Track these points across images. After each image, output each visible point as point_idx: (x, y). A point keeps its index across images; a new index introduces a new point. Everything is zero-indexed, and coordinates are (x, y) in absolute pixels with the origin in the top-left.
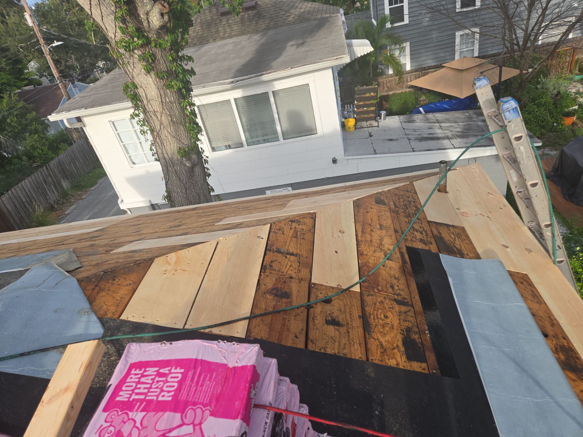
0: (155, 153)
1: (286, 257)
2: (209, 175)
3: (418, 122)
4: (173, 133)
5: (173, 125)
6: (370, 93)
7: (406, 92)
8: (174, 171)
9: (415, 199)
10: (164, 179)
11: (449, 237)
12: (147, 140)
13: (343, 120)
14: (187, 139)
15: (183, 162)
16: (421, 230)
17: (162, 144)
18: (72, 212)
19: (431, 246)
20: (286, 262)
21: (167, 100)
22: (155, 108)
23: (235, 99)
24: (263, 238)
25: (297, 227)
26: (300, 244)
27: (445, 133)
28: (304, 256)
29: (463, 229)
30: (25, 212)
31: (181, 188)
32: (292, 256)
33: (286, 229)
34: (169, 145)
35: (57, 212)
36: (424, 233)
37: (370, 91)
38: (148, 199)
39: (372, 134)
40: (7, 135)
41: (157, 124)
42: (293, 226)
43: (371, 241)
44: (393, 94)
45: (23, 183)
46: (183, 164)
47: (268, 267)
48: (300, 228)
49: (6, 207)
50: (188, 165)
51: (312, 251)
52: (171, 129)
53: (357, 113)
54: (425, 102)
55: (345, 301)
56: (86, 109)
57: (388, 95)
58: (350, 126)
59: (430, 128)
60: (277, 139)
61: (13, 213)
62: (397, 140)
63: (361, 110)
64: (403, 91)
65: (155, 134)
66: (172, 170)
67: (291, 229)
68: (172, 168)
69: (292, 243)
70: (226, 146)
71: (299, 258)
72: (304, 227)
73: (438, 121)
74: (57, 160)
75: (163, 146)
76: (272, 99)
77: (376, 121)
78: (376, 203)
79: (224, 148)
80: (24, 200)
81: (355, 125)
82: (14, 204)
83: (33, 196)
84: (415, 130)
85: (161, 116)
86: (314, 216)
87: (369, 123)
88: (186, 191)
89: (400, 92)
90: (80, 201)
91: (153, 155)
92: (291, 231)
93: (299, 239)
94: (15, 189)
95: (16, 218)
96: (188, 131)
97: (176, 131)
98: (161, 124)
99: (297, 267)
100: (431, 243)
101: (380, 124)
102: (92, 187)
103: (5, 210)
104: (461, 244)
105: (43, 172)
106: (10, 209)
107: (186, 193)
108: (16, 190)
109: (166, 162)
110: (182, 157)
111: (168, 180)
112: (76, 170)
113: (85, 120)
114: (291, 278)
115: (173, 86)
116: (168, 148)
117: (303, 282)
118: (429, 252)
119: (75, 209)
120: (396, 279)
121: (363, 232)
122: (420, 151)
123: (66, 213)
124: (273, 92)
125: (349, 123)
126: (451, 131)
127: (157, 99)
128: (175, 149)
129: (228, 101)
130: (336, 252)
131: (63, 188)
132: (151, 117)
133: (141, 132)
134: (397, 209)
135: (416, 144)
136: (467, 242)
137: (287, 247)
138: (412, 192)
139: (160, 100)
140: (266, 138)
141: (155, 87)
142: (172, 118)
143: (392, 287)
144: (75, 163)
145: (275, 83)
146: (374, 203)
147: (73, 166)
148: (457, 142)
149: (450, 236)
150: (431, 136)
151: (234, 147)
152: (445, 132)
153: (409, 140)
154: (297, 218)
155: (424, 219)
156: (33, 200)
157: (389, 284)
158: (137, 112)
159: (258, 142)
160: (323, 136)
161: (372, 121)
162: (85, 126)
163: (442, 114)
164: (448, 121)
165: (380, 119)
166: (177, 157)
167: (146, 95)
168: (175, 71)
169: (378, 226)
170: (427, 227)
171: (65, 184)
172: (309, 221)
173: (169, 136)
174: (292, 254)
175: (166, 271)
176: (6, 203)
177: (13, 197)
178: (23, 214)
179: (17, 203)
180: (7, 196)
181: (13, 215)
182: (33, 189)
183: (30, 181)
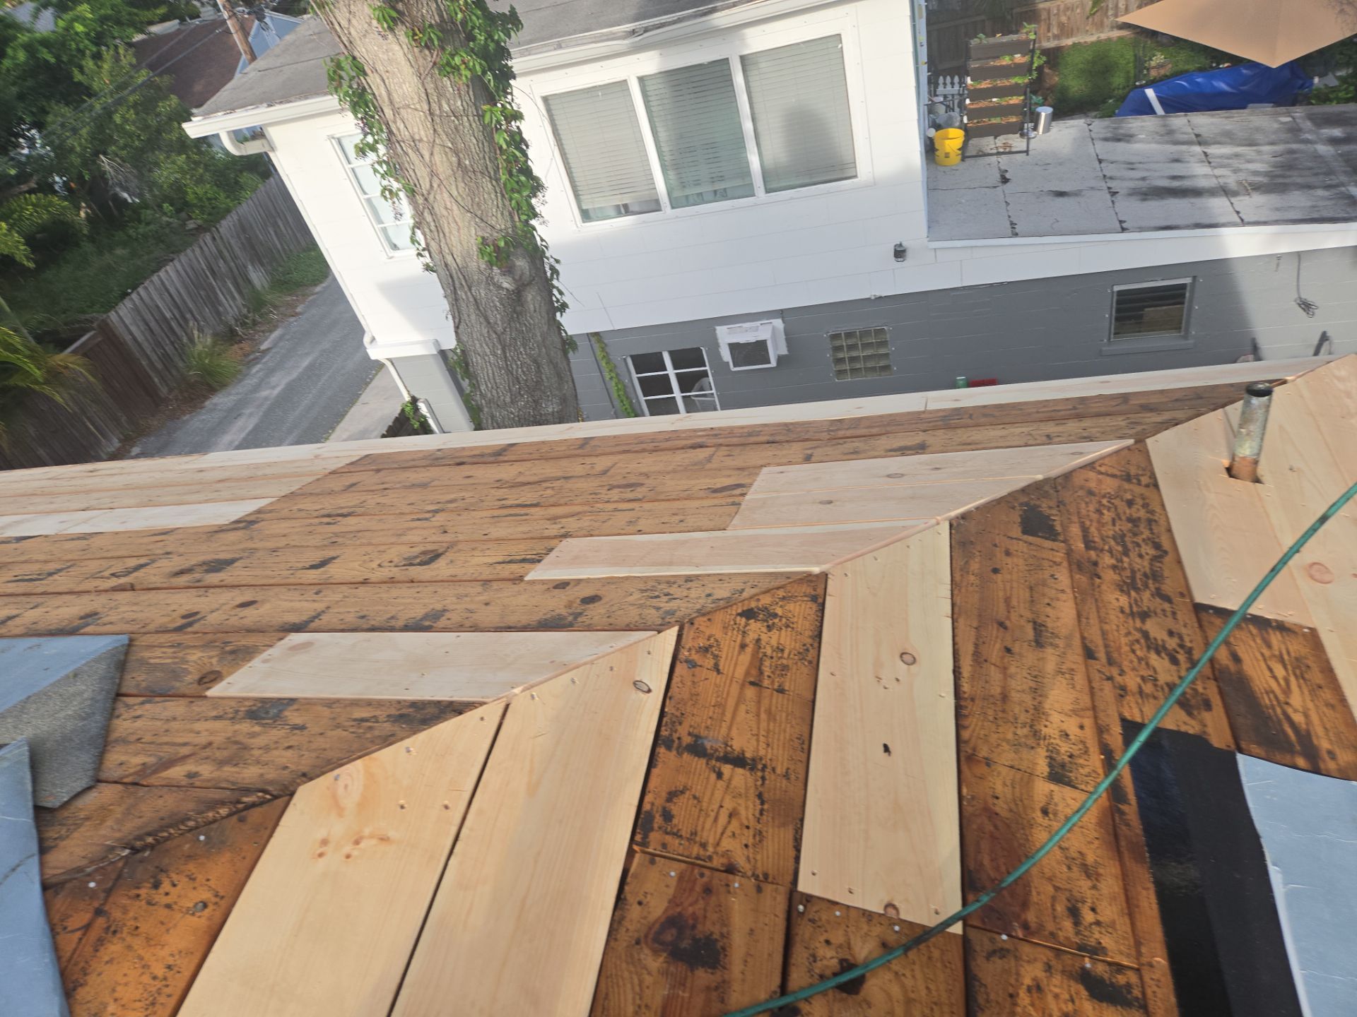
0: (424, 250)
1: (720, 775)
2: (564, 307)
3: (1141, 141)
4: (463, 199)
5: (463, 178)
6: (1011, 54)
7: (1109, 39)
8: (471, 299)
9: (1152, 512)
10: (450, 317)
11: (1268, 673)
12: (398, 215)
13: (932, 133)
14: (502, 214)
15: (492, 278)
16: (1172, 643)
17: (439, 228)
18: (275, 345)
19: (1206, 716)
20: (718, 795)
21: (446, 108)
22: (416, 130)
23: (641, 80)
24: (649, 691)
25: (764, 638)
26: (769, 712)
27: (1216, 177)
28: (779, 771)
29: (1313, 638)
30: (172, 343)
31: (491, 345)
32: (740, 771)
33: (728, 645)
34: (455, 232)
35: (242, 345)
36: (1181, 657)
37: (1012, 48)
38: (432, 338)
39: (1008, 176)
40: (117, 155)
41: (422, 173)
42: (751, 637)
43: (1005, 697)
44: (1074, 44)
45: (162, 274)
46: (494, 284)
47: (658, 820)
48: (774, 642)
49: (131, 334)
50: (505, 285)
51: (806, 747)
52: (458, 188)
53: (972, 114)
54: (1162, 72)
55: (909, 982)
56: (270, 106)
57: (1058, 50)
58: (948, 150)
59: (1177, 161)
60: (749, 192)
61: (145, 345)
62: (1076, 194)
63: (983, 104)
64: (1103, 36)
65: (420, 200)
66: (468, 299)
67: (743, 646)
68: (466, 293)
69: (743, 708)
70: (618, 207)
71: (763, 778)
72: (785, 638)
73: (1200, 140)
74: (235, 217)
75: (441, 235)
76: (739, 79)
77: (1022, 135)
78: (1025, 532)
79: (612, 213)
80: (168, 315)
81: (963, 148)
82: (147, 324)
83: (188, 307)
84: (1131, 166)
85: (432, 154)
86: (820, 591)
87: (1001, 140)
88: (504, 352)
89: (1094, 38)
90: (292, 319)
91: (419, 255)
92: (742, 657)
93: (767, 693)
94: (146, 288)
95: (154, 358)
96: (506, 192)
97: (472, 194)
98: (433, 174)
99: (752, 823)
100: (1208, 705)
101: (1033, 144)
102: (316, 285)
103: (128, 338)
104: (1310, 705)
105: (205, 248)
106: (140, 338)
107: (506, 357)
108: (149, 292)
109: (452, 277)
110: (490, 264)
111: (460, 322)
112: (281, 245)
113: (272, 132)
114: (731, 869)
115: (457, 68)
116: (454, 240)
117: (768, 888)
118: (1199, 741)
119: (281, 338)
120: (1088, 876)
121: (978, 658)
122: (1141, 229)
123: (263, 347)
124: (743, 58)
125: (947, 142)
126: (1236, 171)
127: (418, 106)
128: (473, 241)
129: (623, 84)
130: (886, 749)
131: (253, 287)
132: (406, 154)
133: (383, 192)
134: (1093, 554)
135: (1131, 209)
136: (1327, 695)
137: (724, 730)
138: (1145, 480)
139: (426, 107)
140: (720, 186)
141: (411, 70)
142: (459, 160)
143: (1074, 913)
144: (275, 225)
145: (749, 32)
146: (1016, 531)
147: (272, 233)
148: (1251, 204)
149: (1270, 670)
150: (1176, 184)
151: (636, 209)
152: (1218, 172)
153: (1114, 194)
154: (766, 600)
155: (1182, 595)
156: (188, 316)
157: (1062, 897)
158: (370, 139)
159: (701, 199)
160: (874, 185)
161: (1011, 136)
162: (273, 149)
163: (1213, 116)
164: (1228, 137)
165: (1035, 128)
166: (477, 264)
167: (389, 94)
168: (464, 23)
169: (1030, 632)
170: (1191, 635)
171: (258, 277)
172: (800, 611)
173: (455, 208)
174: (739, 761)
175: (324, 842)
176: (128, 321)
177: (141, 307)
178: (168, 348)
179: (153, 324)
180: (130, 306)
181: (148, 350)
182: (187, 289)
183: (177, 271)
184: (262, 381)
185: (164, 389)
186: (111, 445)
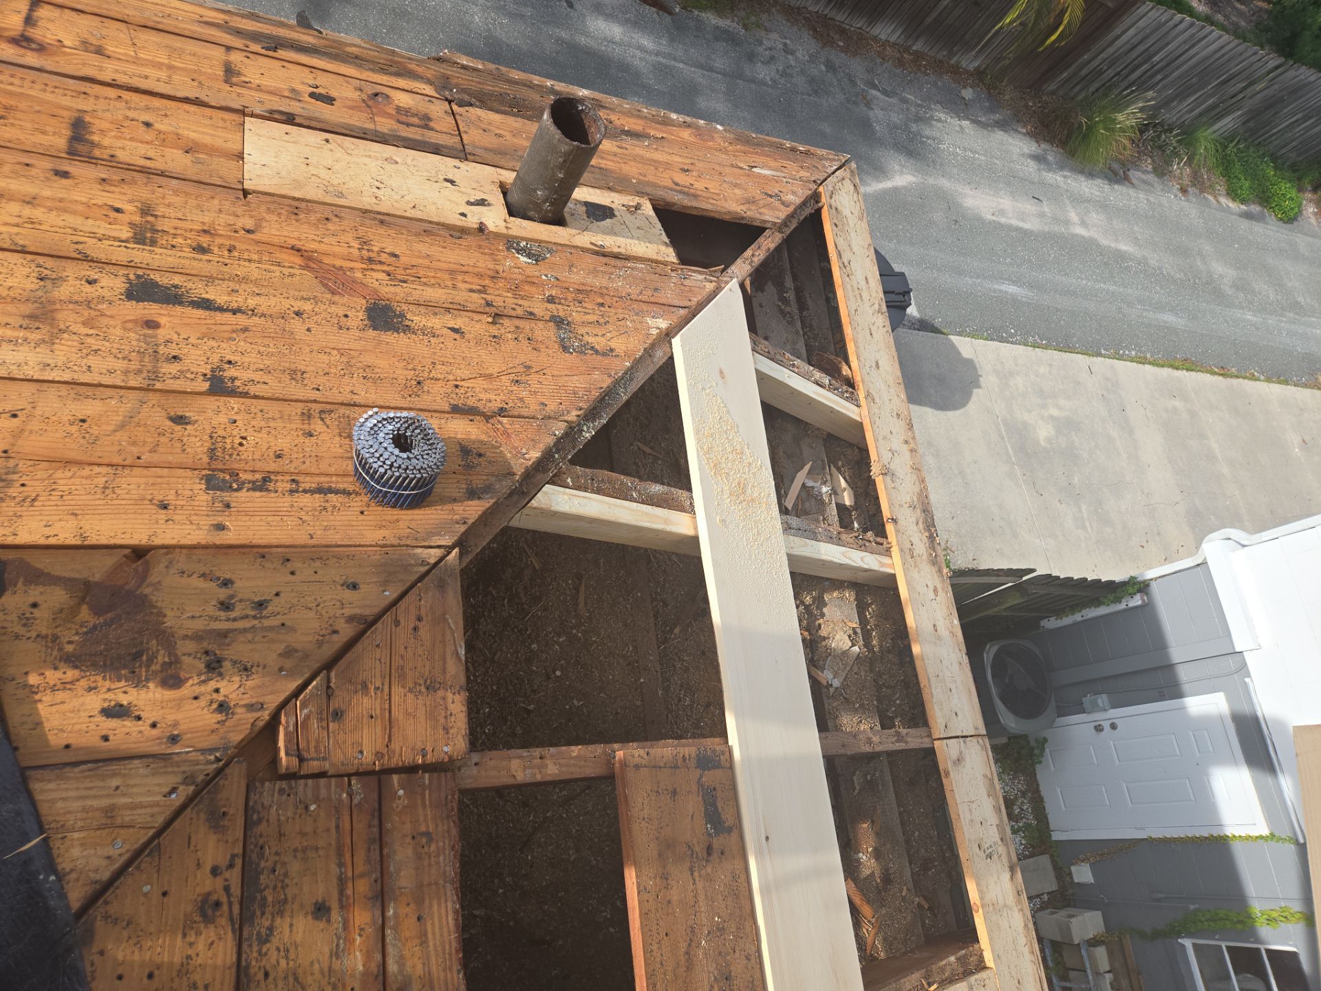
45: (1216, 34)
82: (1140, 42)
90: (1177, 191)
95: (1094, 64)
102: (1228, 195)
105: (1259, 64)
123: (1133, 175)
171: (1226, 124)
176: (1141, 24)
177: (1164, 29)
178: (1111, 73)
179: (1141, 48)
180: (1163, 19)
181: (1103, 55)
182: (1198, 64)
183: (1222, 47)
184: (1088, 201)
185: (1052, 87)
186: (970, 62)
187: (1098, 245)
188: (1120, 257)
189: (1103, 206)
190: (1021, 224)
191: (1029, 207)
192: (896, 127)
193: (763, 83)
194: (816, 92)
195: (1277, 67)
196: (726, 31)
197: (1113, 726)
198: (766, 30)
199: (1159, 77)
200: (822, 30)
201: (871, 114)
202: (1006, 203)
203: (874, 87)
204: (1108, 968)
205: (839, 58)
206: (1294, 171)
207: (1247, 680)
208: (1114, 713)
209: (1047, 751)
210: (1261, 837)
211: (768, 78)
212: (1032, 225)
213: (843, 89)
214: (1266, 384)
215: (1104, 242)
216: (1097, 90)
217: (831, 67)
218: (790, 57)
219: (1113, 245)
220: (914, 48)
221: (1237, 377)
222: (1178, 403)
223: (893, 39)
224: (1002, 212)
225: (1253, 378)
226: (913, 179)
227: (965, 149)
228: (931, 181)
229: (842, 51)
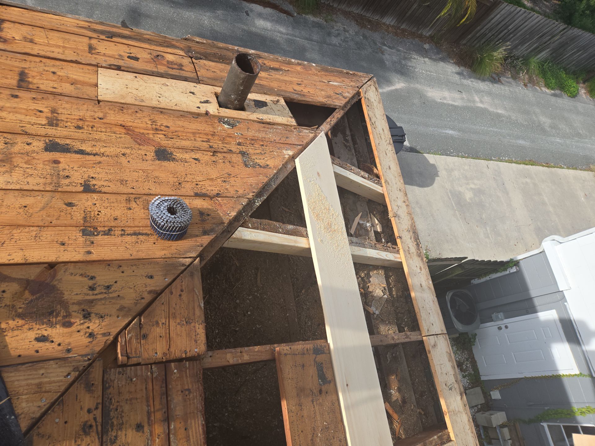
45: (536, 15)
49: (496, 16)
83: (518, 33)
90: (523, 85)
102: (546, 87)
103: (492, 16)
105: (556, 28)
106: (493, 21)
108: (523, 14)
123: (502, 79)
144: (578, 51)
171: (543, 55)
176: (503, 12)
177: (512, 15)
178: (490, 34)
179: (503, 23)
180: (512, 10)
181: (486, 27)
182: (529, 29)
183: (539, 21)
184: (483, 91)
185: (464, 42)
186: (427, 32)
187: (488, 111)
188: (499, 116)
189: (490, 94)
190: (453, 103)
191: (457, 95)
192: (395, 62)
193: (335, 45)
194: (359, 48)
195: (564, 29)
196: (318, 23)
197: (506, 327)
198: (335, 22)
199: (512, 35)
200: (360, 21)
201: (384, 57)
202: (446, 94)
203: (385, 45)
204: (509, 438)
205: (368, 33)
206: (574, 75)
207: (565, 303)
208: (506, 321)
209: (477, 339)
210: (576, 375)
211: (337, 43)
212: (458, 103)
213: (371, 46)
214: (567, 170)
215: (491, 109)
216: (485, 42)
217: (365, 37)
218: (346, 33)
219: (495, 111)
220: (402, 27)
221: (554, 167)
222: (528, 180)
223: (392, 24)
224: (445, 98)
225: (561, 167)
226: (404, 85)
227: (427, 71)
228: (412, 85)
229: (370, 30)
